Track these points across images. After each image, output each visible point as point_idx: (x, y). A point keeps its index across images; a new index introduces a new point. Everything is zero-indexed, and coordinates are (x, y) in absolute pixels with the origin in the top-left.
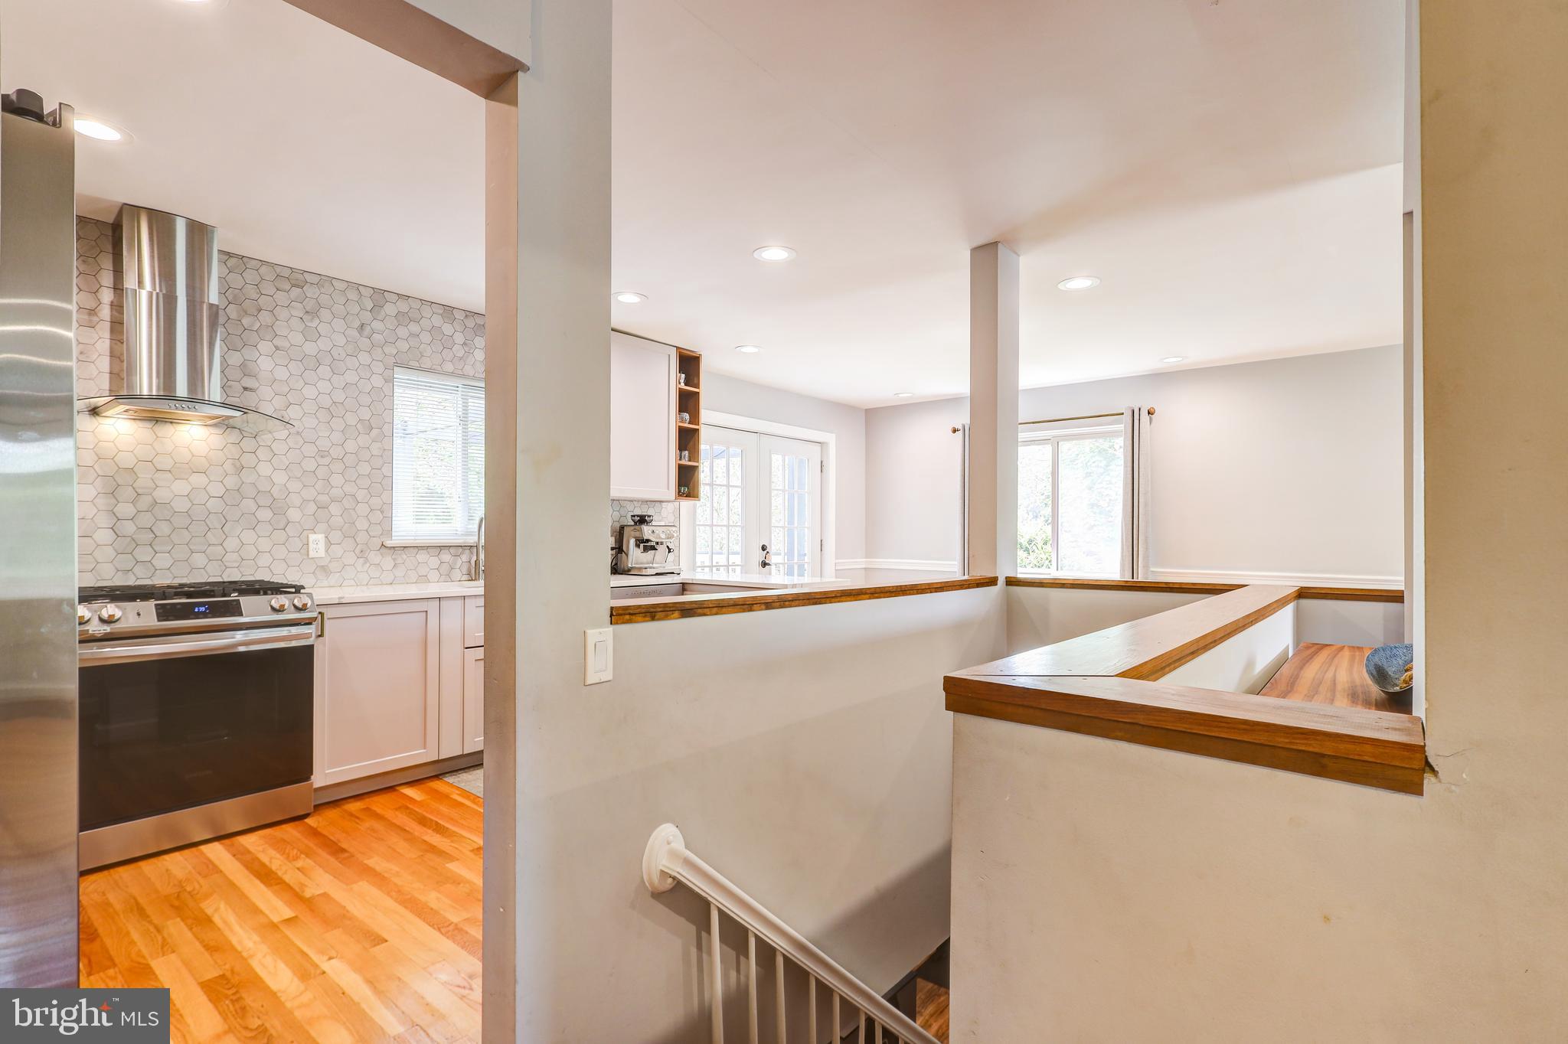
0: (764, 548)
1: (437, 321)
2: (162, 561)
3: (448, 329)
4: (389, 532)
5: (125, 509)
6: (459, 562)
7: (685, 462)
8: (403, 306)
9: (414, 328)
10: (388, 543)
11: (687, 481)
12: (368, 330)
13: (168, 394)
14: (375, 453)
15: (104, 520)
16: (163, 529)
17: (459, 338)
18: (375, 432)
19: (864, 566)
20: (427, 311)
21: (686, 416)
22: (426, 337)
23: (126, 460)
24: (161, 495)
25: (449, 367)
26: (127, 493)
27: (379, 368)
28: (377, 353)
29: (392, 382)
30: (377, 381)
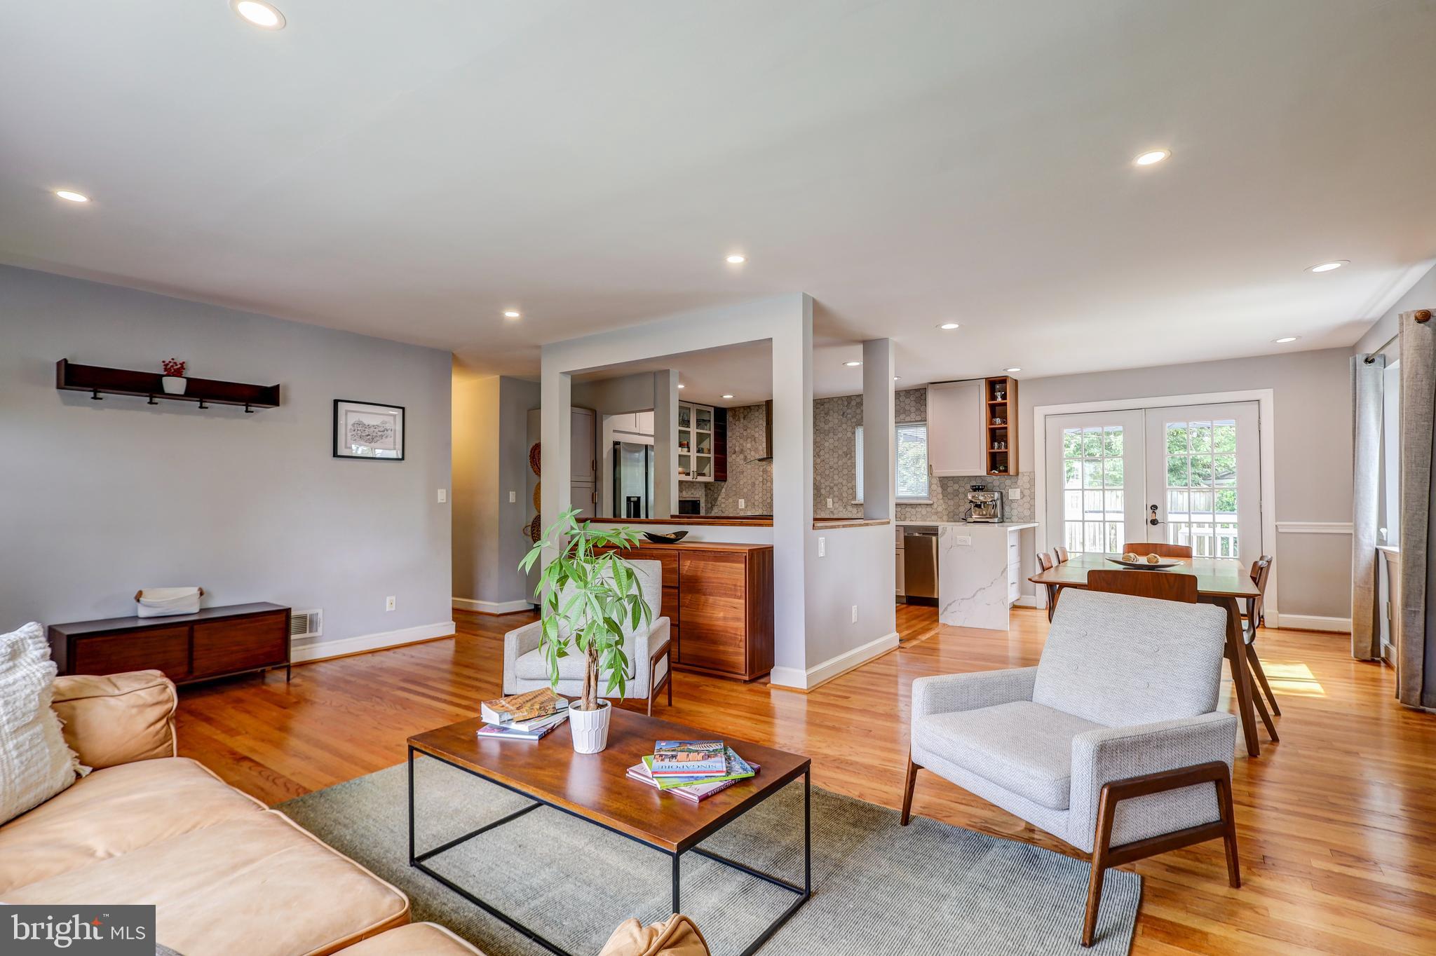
4: (854, 498)
7: (999, 450)
10: (854, 502)
11: (1002, 462)
12: (845, 414)
14: (849, 465)
18: (849, 456)
21: (995, 420)
27: (849, 429)
28: (849, 423)
29: (854, 433)
30: (849, 434)
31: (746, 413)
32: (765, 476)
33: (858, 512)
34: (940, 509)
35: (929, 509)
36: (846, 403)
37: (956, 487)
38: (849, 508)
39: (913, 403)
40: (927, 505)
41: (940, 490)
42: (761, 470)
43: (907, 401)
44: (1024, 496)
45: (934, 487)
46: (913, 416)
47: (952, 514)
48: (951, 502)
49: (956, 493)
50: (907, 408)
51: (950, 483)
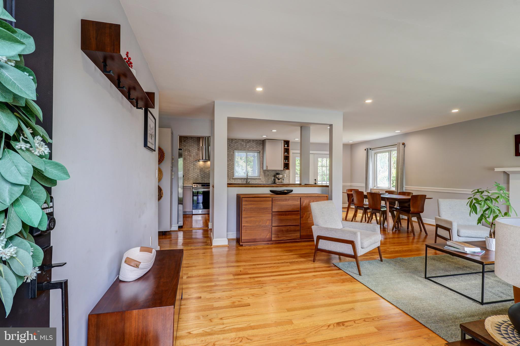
0: (315, 180)
1: (241, 142)
2: (206, 180)
3: (243, 143)
4: (233, 176)
5: (202, 173)
6: (245, 181)
7: (287, 162)
8: (236, 141)
9: (237, 144)
10: (233, 178)
11: (287, 166)
12: (231, 145)
13: (206, 159)
14: (232, 164)
15: (200, 175)
16: (206, 176)
17: (245, 144)
18: (231, 161)
19: (350, 185)
20: (239, 141)
21: (286, 153)
22: (239, 145)
23: (202, 167)
24: (206, 171)
25: (243, 149)
26: (202, 171)
27: (232, 151)
28: (232, 149)
29: (234, 153)
30: (232, 153)
31: (185, 139)
32: (194, 167)
33: (234, 181)
34: (263, 180)
35: (260, 180)
36: (231, 141)
37: (268, 173)
38: (231, 180)
39: (255, 145)
40: (259, 179)
41: (263, 174)
42: (193, 164)
43: (253, 144)
44: (287, 176)
45: (261, 173)
46: (255, 149)
47: (267, 182)
48: (267, 178)
49: (268, 175)
50: (253, 146)
51: (266, 172)
